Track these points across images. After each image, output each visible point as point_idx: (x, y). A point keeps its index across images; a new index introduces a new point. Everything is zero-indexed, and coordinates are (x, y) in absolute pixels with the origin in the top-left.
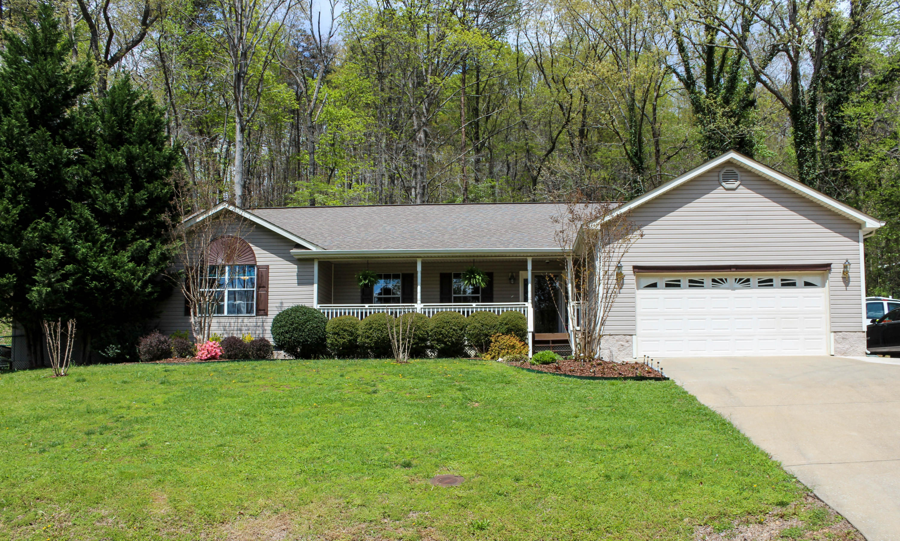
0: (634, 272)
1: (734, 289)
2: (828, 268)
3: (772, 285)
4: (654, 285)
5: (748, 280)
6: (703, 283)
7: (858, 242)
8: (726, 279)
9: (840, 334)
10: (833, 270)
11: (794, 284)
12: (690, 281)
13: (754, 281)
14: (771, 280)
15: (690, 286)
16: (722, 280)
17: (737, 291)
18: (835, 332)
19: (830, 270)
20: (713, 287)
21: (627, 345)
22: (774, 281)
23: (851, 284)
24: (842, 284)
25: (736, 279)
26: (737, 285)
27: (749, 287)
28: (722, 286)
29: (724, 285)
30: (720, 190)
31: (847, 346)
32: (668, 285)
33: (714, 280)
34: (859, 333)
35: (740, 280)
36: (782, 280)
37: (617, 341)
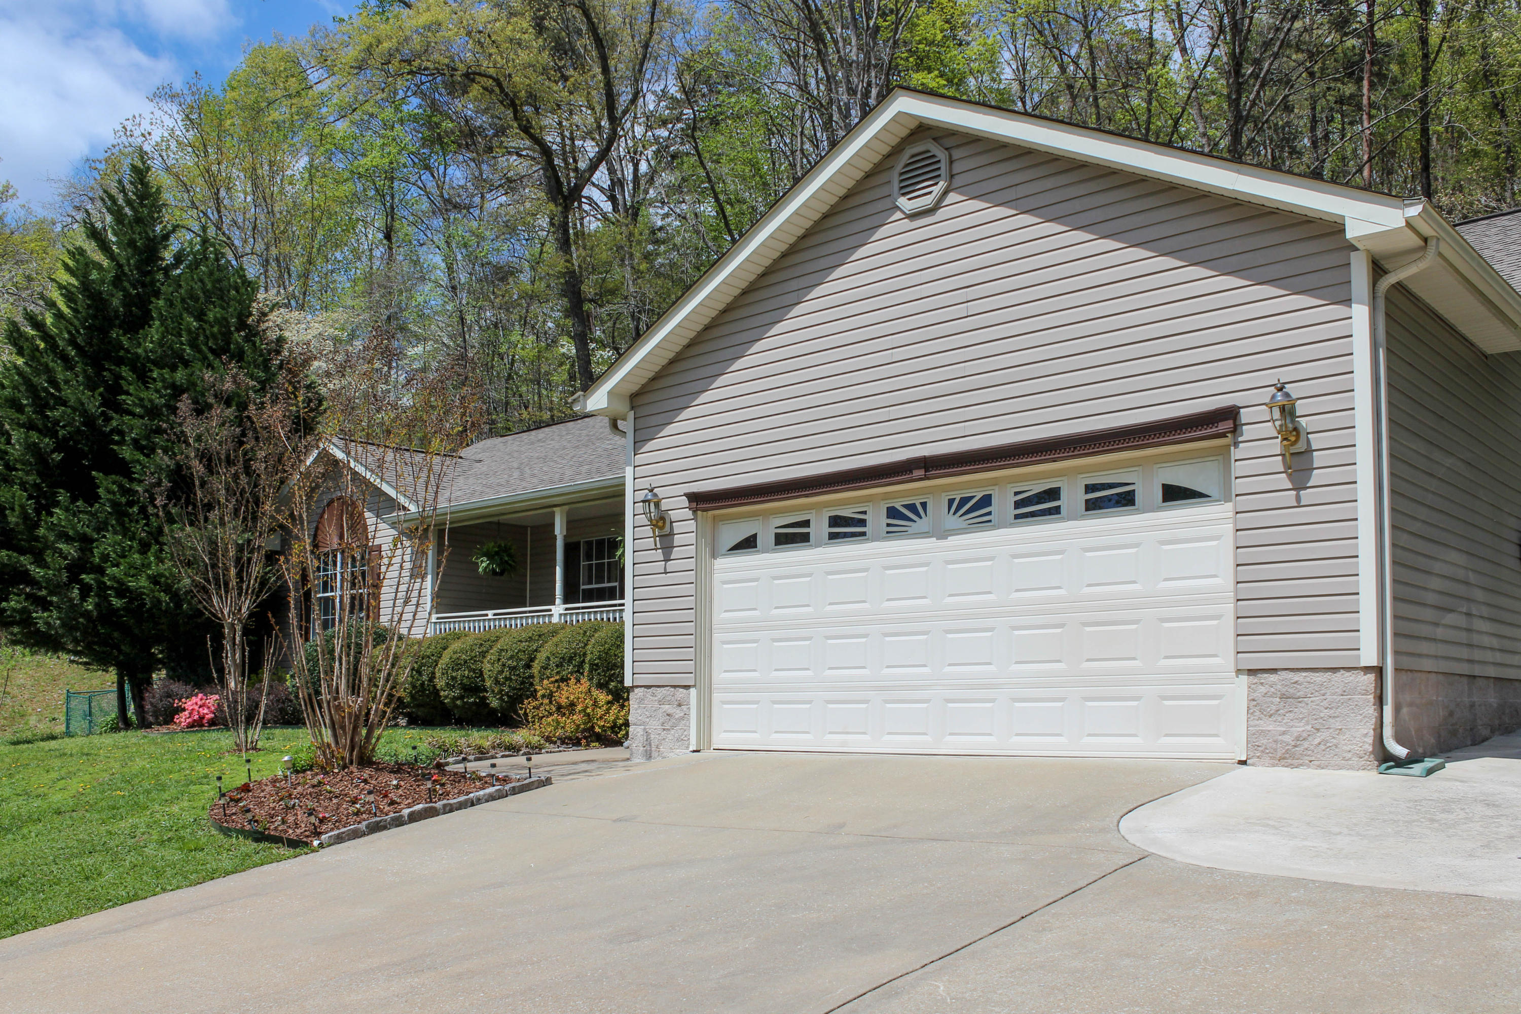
0: (695, 511)
1: (943, 535)
2: (1226, 425)
3: (1057, 510)
4: (748, 544)
5: (986, 501)
6: (863, 523)
7: (1347, 302)
8: (924, 505)
9: (1273, 678)
10: (1248, 432)
11: (1126, 500)
12: (835, 521)
13: (1003, 503)
14: (1053, 494)
15: (833, 536)
16: (912, 508)
17: (953, 540)
18: (1252, 672)
19: (1236, 429)
20: (891, 533)
21: (678, 713)
22: (1063, 494)
23: (1317, 477)
24: (1283, 481)
25: (951, 502)
26: (954, 521)
27: (986, 523)
28: (914, 527)
29: (921, 524)
30: (896, 224)
31: (1299, 728)
32: (784, 540)
33: (893, 513)
34: (1349, 677)
35: (964, 501)
36: (1090, 488)
37: (661, 702)
